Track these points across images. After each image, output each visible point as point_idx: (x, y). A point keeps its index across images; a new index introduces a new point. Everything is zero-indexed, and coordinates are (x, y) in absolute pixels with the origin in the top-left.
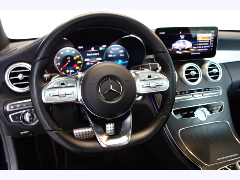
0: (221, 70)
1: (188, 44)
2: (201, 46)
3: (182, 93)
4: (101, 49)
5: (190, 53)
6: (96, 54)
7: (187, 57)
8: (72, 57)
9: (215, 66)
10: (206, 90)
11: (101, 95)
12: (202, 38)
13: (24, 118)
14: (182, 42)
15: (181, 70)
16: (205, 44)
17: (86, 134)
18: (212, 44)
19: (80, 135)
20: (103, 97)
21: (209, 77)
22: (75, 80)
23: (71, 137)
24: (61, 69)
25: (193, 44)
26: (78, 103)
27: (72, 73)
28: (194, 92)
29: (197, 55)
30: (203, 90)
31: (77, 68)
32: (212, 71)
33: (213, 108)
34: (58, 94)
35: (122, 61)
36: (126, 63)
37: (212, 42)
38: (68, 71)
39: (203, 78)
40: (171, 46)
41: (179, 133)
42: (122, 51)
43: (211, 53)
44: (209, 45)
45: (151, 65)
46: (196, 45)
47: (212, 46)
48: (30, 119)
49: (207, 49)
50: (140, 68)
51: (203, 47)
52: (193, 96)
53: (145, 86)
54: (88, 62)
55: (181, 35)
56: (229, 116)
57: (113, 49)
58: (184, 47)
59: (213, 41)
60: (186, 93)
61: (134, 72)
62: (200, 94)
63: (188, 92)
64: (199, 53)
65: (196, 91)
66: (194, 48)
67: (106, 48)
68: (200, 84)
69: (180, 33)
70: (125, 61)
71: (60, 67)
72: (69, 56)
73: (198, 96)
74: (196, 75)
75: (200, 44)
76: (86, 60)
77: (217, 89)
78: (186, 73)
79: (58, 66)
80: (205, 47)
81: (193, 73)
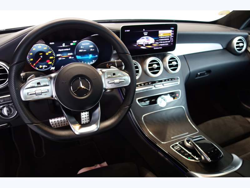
0: (179, 63)
1: (151, 40)
2: (163, 41)
3: (146, 84)
4: (72, 44)
5: (153, 48)
6: (67, 50)
7: (150, 51)
8: (44, 53)
9: (175, 59)
10: (166, 80)
11: (73, 92)
12: (163, 34)
13: (2, 112)
14: (145, 39)
15: (145, 64)
16: (166, 39)
17: (61, 123)
18: (172, 39)
19: (56, 124)
20: (75, 94)
21: (169, 69)
22: (49, 79)
23: (48, 128)
24: (34, 64)
25: (155, 40)
26: (53, 99)
27: (45, 68)
28: (155, 83)
29: (159, 49)
30: (163, 81)
31: (50, 63)
32: (172, 63)
33: (176, 95)
34: (35, 93)
35: (93, 56)
36: (97, 57)
37: (172, 38)
38: (41, 66)
39: (164, 69)
40: (136, 42)
41: (143, 118)
42: (92, 46)
43: (172, 47)
44: (169, 40)
45: (117, 62)
46: (158, 40)
47: (172, 41)
48: (8, 113)
49: (168, 44)
50: (108, 64)
51: (164, 42)
52: (155, 86)
53: (110, 82)
54: (59, 57)
55: (145, 32)
56: (185, 101)
57: (83, 44)
58: (148, 43)
59: (173, 36)
60: (149, 84)
61: (101, 71)
62: (161, 84)
63: (151, 83)
64: (161, 48)
65: (158, 82)
66: (156, 43)
67: (77, 43)
68: (161, 75)
69: (144, 30)
70: (95, 55)
71: (33, 62)
72: (41, 52)
73: (159, 86)
74: (157, 67)
75: (161, 40)
76: (58, 55)
77: (176, 79)
78: (149, 66)
79: (31, 61)
80: (166, 42)
81: (155, 66)
